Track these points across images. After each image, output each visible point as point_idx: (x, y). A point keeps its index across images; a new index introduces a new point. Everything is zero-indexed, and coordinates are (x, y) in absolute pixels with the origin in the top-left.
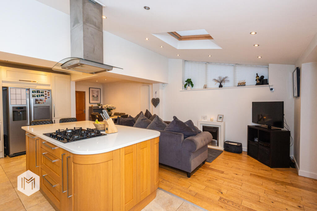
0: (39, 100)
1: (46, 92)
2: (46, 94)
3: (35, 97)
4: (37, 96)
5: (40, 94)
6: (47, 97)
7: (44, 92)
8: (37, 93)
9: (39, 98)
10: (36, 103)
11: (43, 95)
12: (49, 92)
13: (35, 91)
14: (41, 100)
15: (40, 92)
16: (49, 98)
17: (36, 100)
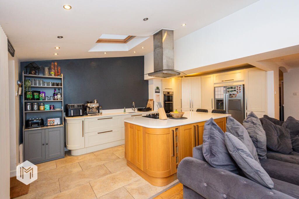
0: (232, 94)
1: (237, 87)
2: (238, 89)
3: (229, 92)
4: (231, 92)
5: (233, 89)
6: (238, 92)
7: (236, 88)
8: (231, 89)
9: (232, 93)
10: (230, 97)
11: (235, 90)
12: (240, 87)
13: (229, 88)
14: (233, 95)
15: (233, 88)
16: (240, 92)
17: (230, 95)
